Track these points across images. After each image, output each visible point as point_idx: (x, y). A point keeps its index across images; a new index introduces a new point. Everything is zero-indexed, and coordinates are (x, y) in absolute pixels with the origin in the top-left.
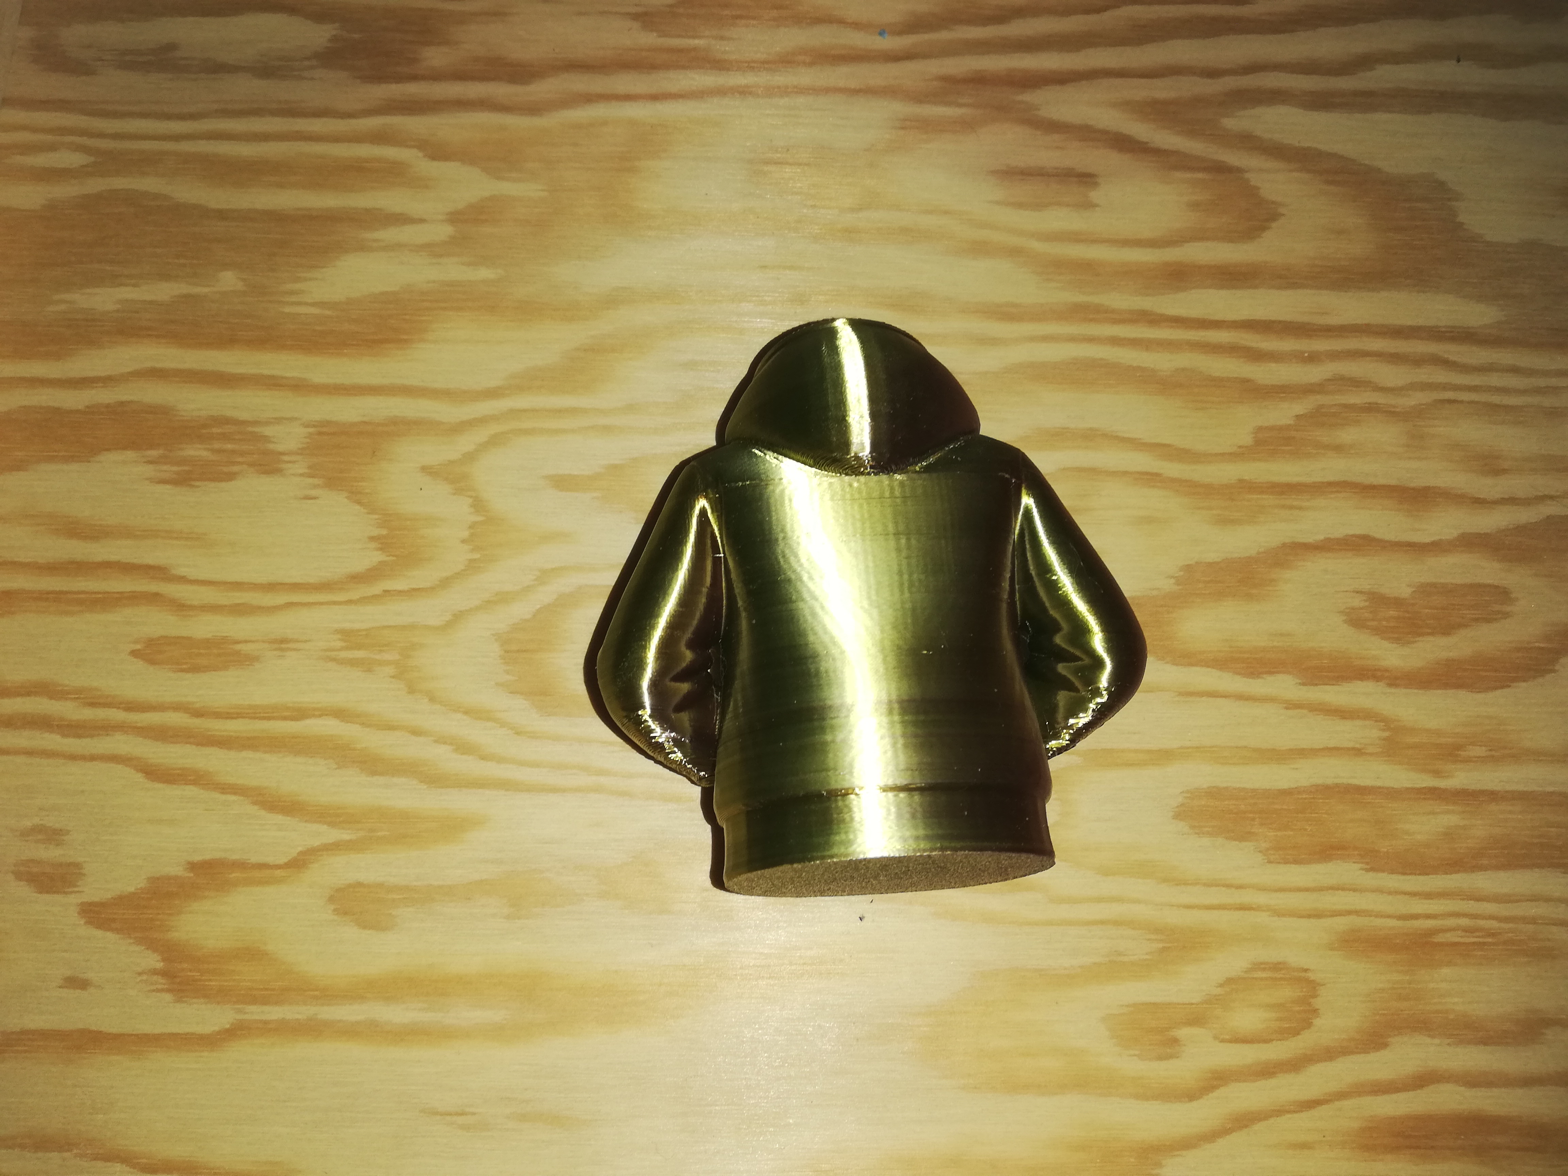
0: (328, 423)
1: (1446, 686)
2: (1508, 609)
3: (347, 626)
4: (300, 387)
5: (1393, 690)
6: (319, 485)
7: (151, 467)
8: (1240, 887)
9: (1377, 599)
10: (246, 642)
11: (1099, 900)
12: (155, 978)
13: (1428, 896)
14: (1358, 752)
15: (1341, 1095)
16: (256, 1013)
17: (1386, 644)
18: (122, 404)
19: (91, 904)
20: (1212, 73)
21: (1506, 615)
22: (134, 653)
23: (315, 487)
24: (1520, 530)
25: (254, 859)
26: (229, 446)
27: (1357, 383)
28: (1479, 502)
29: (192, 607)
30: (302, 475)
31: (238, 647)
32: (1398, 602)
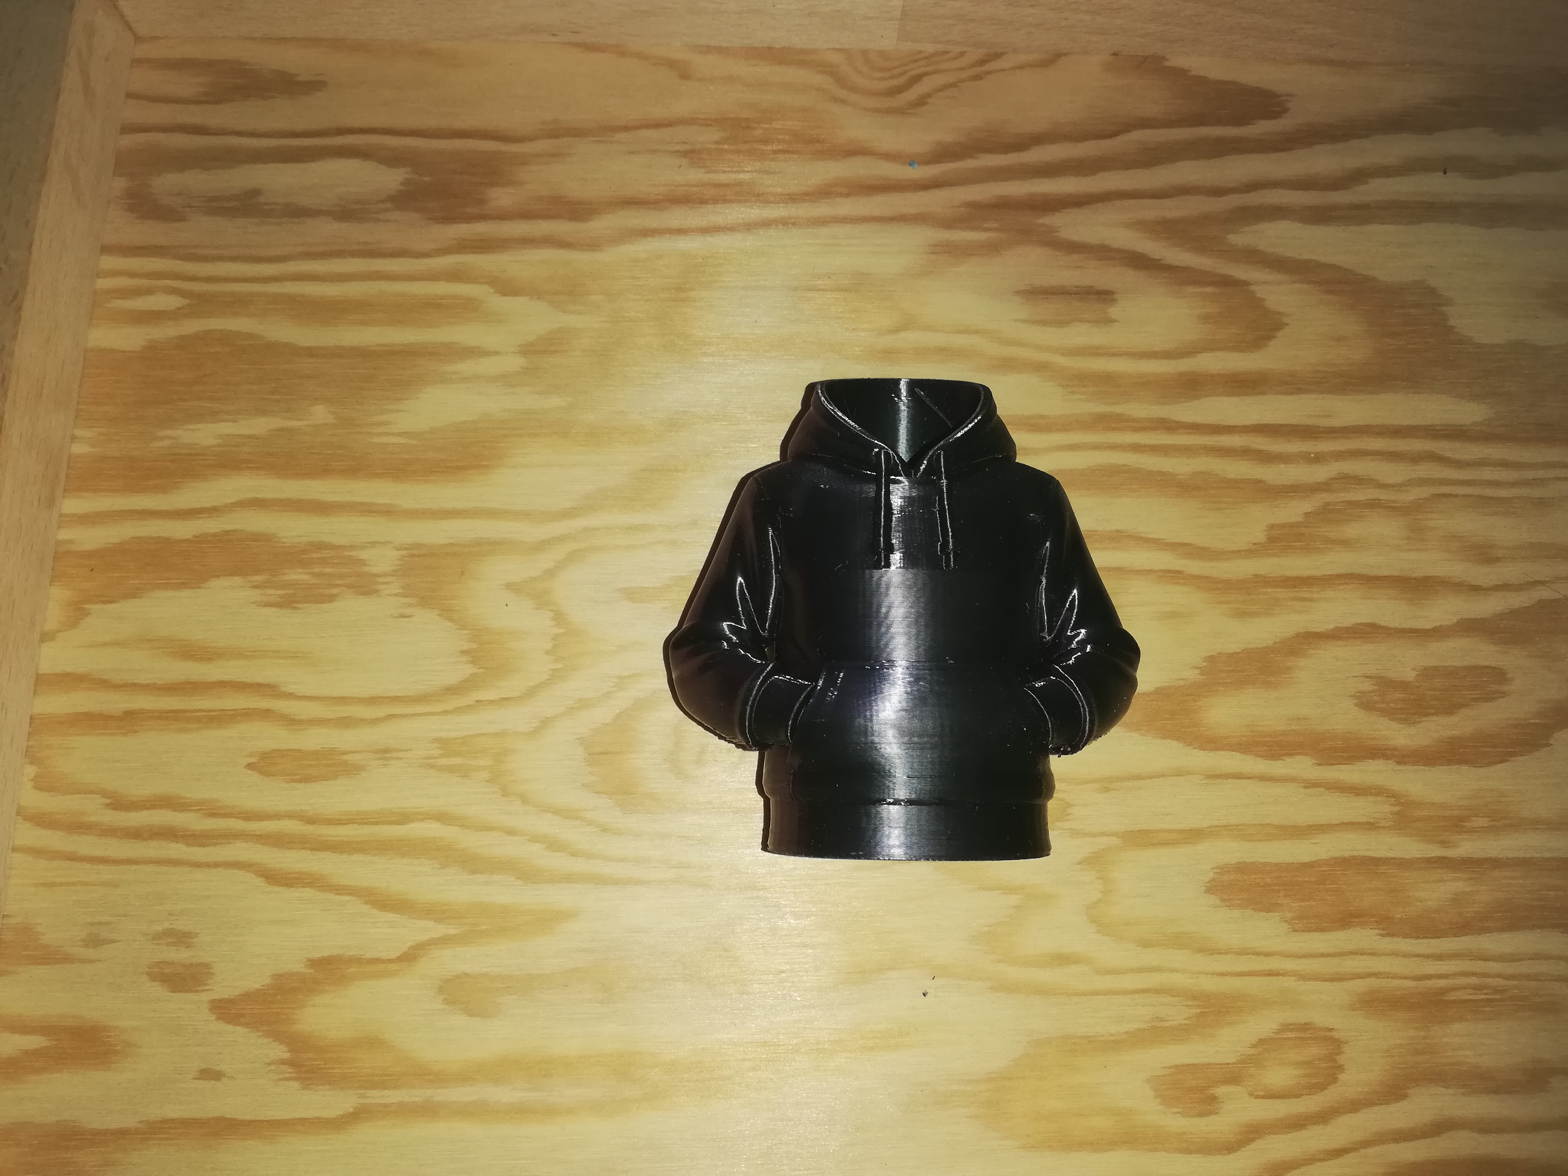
0: (419, 546)
1: (1450, 762)
2: (1505, 688)
3: (443, 734)
4: (389, 512)
5: (1402, 767)
6: (412, 604)
7: (257, 592)
8: (1268, 954)
9: (1385, 684)
10: (352, 752)
11: (1141, 970)
12: (283, 1067)
13: (1440, 957)
14: (1371, 826)
15: (1366, 1144)
16: (377, 1097)
17: (1394, 725)
18: (227, 532)
19: (220, 1001)
20: (1218, 192)
21: (1504, 694)
22: (249, 766)
23: (409, 605)
24: (1514, 613)
25: (369, 955)
26: (328, 570)
27: (1359, 481)
28: (1476, 589)
29: (301, 722)
30: (396, 595)
31: (346, 757)
32: (1403, 685)
